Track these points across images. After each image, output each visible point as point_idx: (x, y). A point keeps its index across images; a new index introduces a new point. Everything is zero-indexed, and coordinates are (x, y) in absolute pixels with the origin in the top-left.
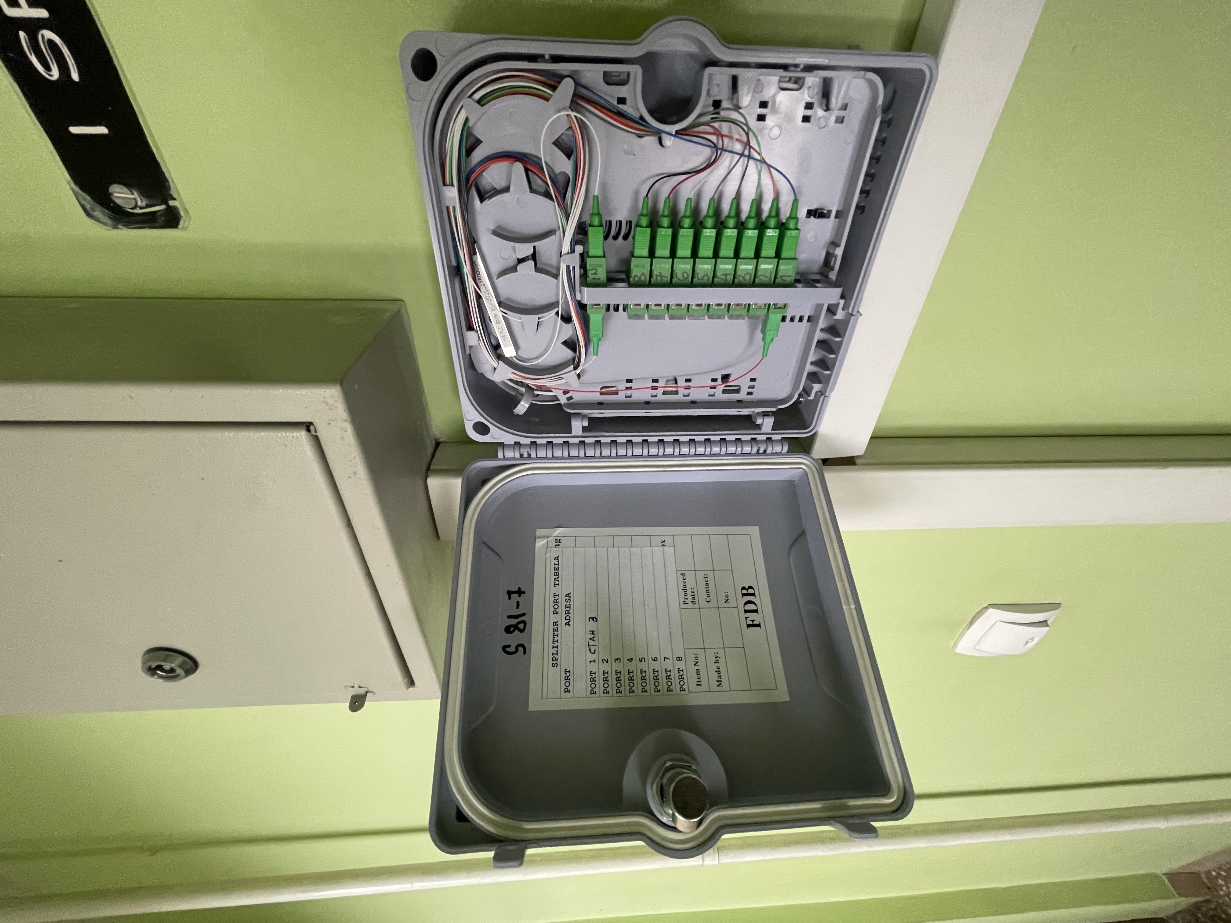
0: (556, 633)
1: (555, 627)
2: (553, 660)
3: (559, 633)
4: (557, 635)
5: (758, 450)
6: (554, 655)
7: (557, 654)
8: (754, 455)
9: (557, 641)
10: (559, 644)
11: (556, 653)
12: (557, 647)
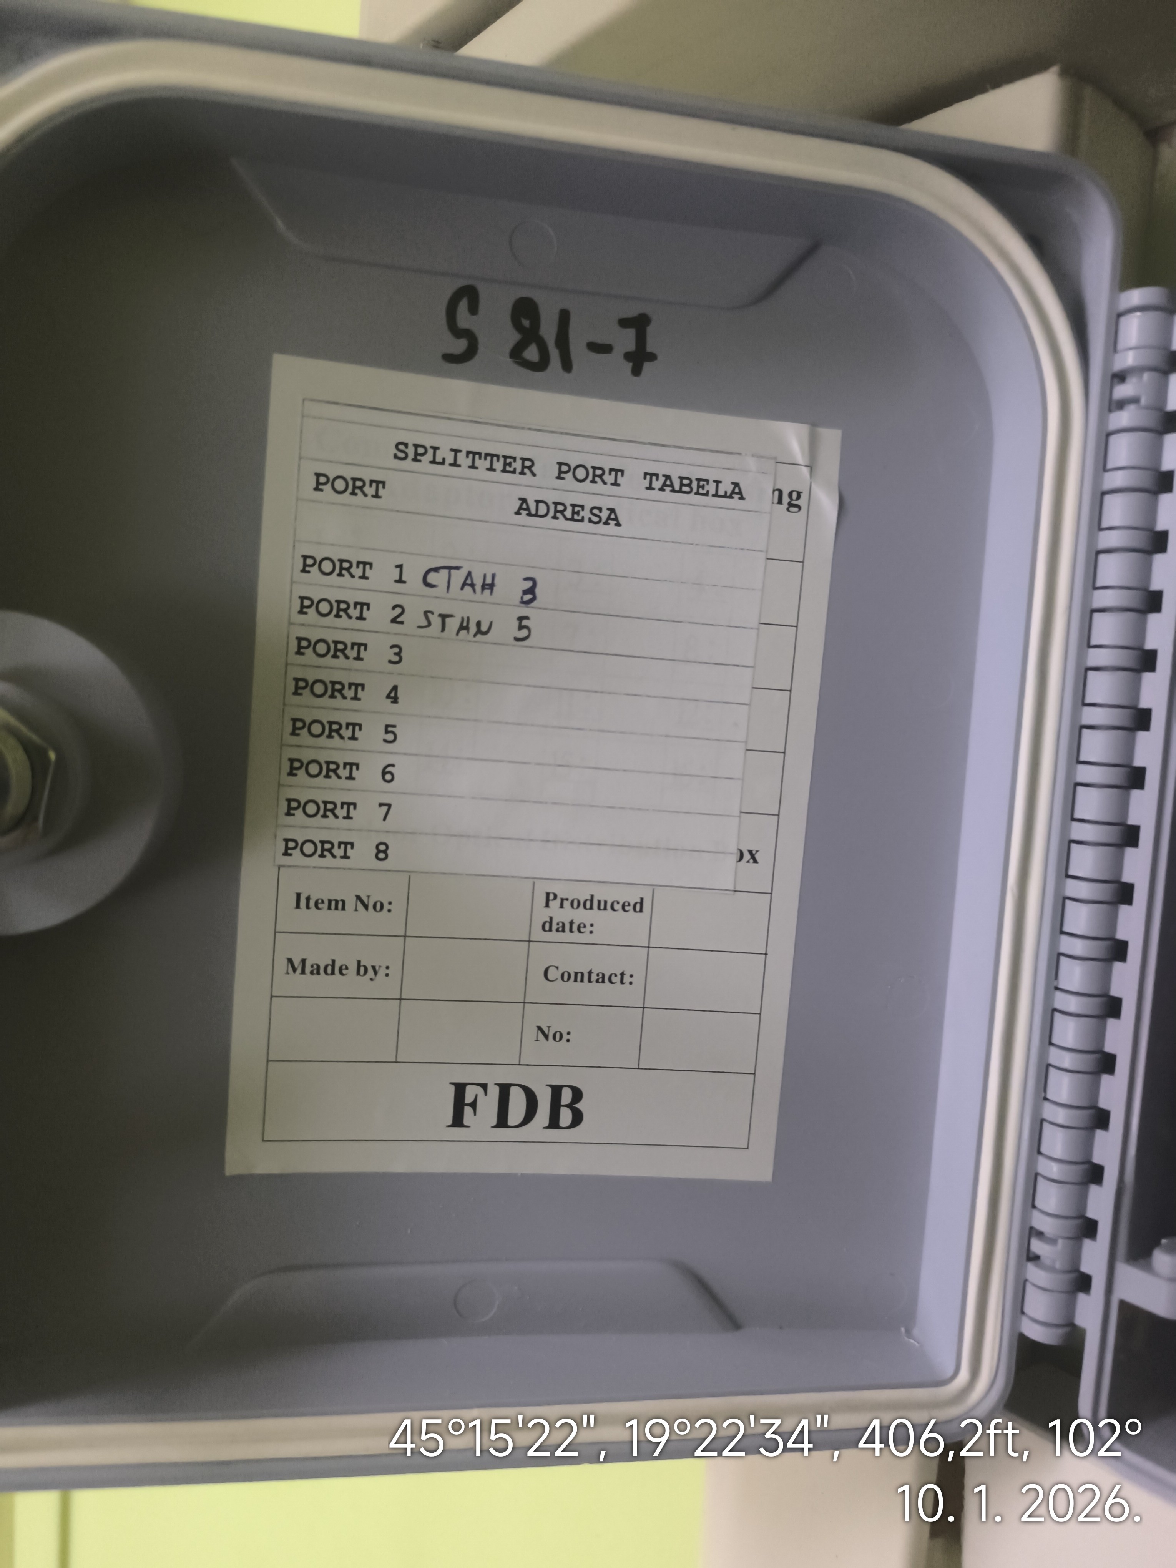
0: (498, 465)
1: (518, 465)
2: (416, 446)
3: (498, 475)
4: (491, 469)
5: (1040, 1234)
6: (431, 452)
7: (433, 462)
8: (1025, 1217)
9: (473, 467)
10: (463, 471)
11: (439, 459)
12: (455, 464)
